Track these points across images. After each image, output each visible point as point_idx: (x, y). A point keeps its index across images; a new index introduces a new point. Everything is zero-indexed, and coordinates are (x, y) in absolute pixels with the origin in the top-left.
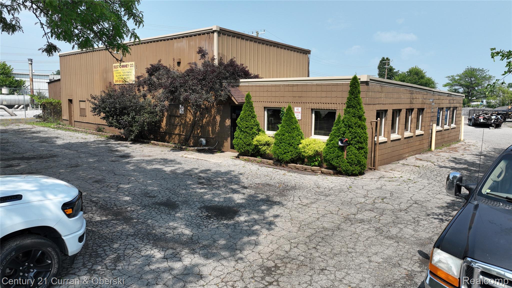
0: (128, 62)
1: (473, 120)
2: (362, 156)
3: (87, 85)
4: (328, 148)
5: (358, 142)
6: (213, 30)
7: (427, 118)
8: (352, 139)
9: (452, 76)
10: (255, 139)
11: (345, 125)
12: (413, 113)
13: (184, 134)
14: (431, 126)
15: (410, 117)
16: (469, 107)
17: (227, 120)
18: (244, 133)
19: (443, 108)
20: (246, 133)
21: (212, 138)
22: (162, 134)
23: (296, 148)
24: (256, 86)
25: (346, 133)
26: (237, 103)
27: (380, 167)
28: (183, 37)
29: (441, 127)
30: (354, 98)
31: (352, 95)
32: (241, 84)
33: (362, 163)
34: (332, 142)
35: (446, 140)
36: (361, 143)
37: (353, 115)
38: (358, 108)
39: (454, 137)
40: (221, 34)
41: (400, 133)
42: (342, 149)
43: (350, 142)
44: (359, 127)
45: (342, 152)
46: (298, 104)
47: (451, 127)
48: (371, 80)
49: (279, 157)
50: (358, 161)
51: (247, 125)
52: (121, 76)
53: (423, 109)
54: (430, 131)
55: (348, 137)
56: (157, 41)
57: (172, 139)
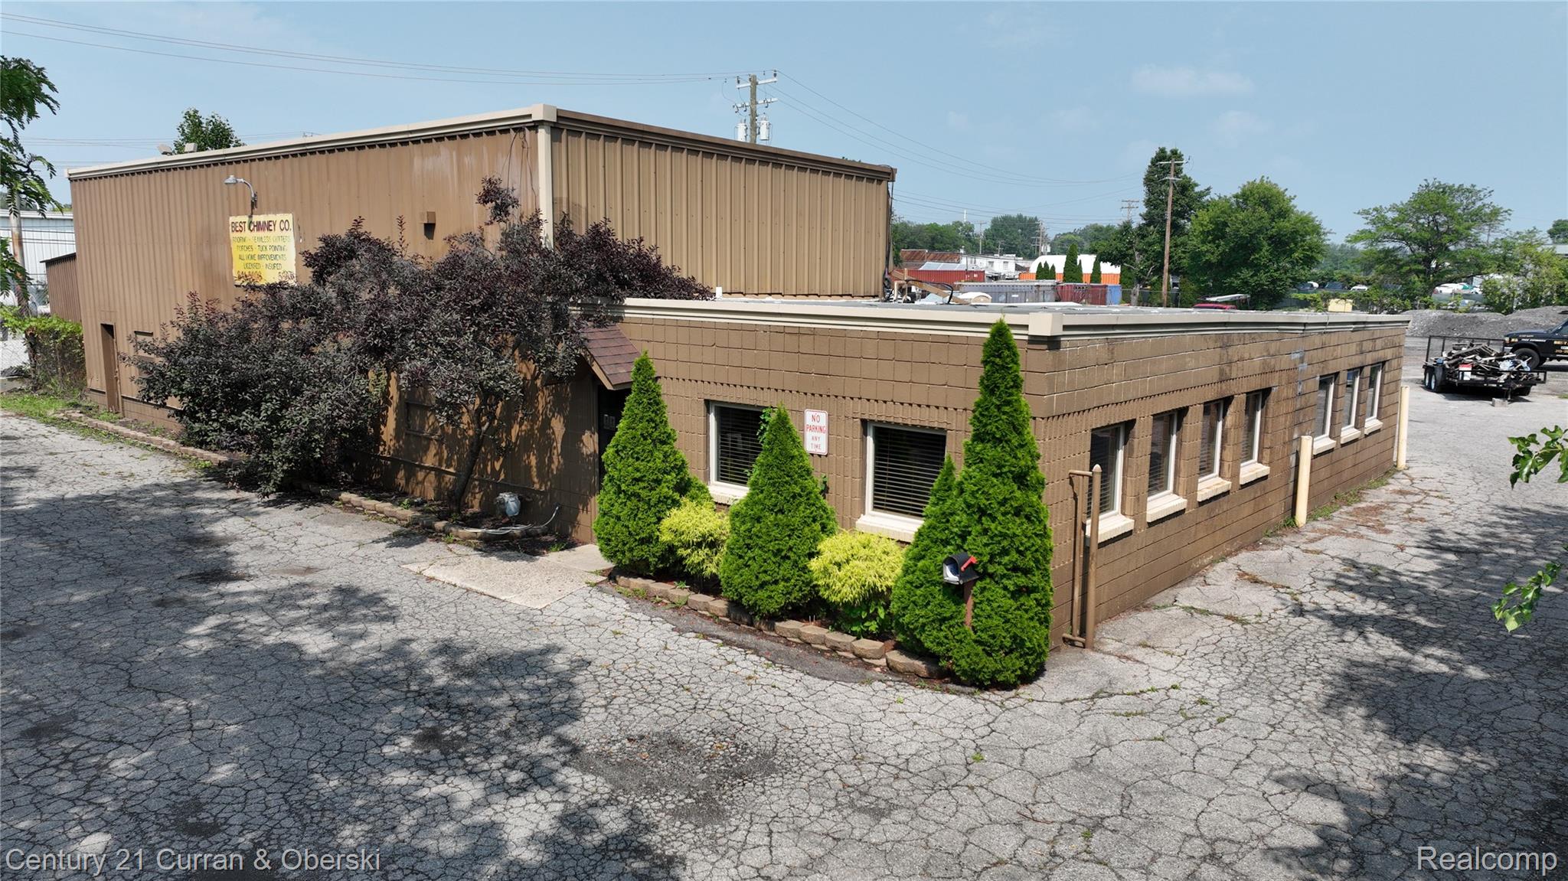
0: (276, 212)
1: (1439, 373)
2: (1032, 619)
3: (154, 281)
4: (908, 586)
5: (1016, 569)
6: (534, 118)
7: (1282, 419)
8: (992, 556)
9: (1376, 210)
10: (666, 523)
11: (969, 506)
12: (1231, 410)
13: (452, 470)
14: (1295, 443)
15: (1220, 424)
16: (1427, 307)
17: (588, 433)
18: (629, 499)
19: (1337, 374)
20: (634, 500)
21: (538, 492)
22: (385, 464)
23: (805, 569)
24: (678, 325)
25: (970, 533)
26: (609, 387)
27: (1108, 626)
28: (439, 139)
29: (1330, 437)
30: (998, 407)
31: (992, 393)
32: (628, 314)
33: (1028, 644)
34: (920, 564)
35: (1346, 475)
36: (1026, 572)
37: (994, 469)
38: (1015, 442)
39: (1374, 462)
40: (564, 133)
41: (1181, 490)
42: (957, 593)
43: (985, 568)
44: (1017, 513)
45: (957, 603)
46: (817, 398)
47: (1366, 432)
48: (1066, 328)
49: (741, 598)
50: (1015, 637)
51: (637, 470)
52: (252, 257)
53: (1266, 392)
54: (1293, 458)
55: (977, 549)
56: (361, 147)
57: (417, 484)
